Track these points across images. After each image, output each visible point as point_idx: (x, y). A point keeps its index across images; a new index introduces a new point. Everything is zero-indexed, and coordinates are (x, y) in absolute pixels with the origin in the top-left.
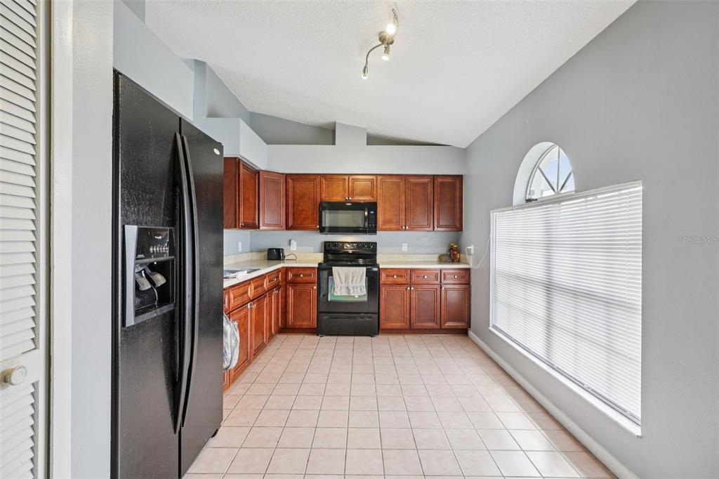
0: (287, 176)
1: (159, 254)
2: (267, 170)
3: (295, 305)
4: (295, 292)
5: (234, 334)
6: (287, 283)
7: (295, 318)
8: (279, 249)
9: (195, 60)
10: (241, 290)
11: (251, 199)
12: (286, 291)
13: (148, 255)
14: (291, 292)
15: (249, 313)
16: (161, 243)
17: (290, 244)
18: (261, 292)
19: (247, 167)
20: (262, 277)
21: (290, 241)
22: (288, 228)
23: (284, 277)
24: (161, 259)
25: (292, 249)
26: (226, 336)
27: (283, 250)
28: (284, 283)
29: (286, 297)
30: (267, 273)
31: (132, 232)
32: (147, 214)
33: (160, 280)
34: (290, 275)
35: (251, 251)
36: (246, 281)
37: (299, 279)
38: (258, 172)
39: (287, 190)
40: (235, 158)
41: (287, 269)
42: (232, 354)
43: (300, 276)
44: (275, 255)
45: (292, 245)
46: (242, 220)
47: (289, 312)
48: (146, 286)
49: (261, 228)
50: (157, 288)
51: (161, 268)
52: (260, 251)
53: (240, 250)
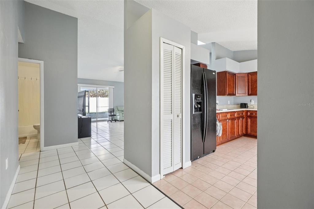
0: (248, 74)
1: (198, 100)
2: (239, 72)
3: (251, 126)
4: (251, 121)
5: (220, 126)
6: (247, 117)
7: (251, 131)
8: (245, 104)
9: (212, 43)
10: (225, 114)
11: (232, 85)
12: (247, 120)
13: (197, 100)
14: (249, 120)
15: (228, 123)
16: (199, 98)
17: (251, 102)
18: (233, 117)
19: (230, 73)
20: (235, 112)
21: (251, 100)
22: (249, 95)
23: (246, 114)
24: (199, 101)
25: (252, 103)
26: (218, 126)
27: (247, 104)
28: (246, 117)
29: (247, 122)
30: (237, 111)
31: (194, 95)
32: (196, 91)
33: (199, 106)
34: (249, 114)
35: (234, 104)
36: (227, 112)
37: (253, 115)
38: (235, 74)
39: (248, 79)
40: (225, 71)
41: (247, 111)
42: (220, 131)
43: (253, 114)
44: (244, 105)
45: (252, 102)
46: (227, 92)
47: (248, 128)
48: (196, 107)
49: (236, 95)
50: (199, 108)
51: (199, 103)
52: (238, 104)
53: (229, 103)
